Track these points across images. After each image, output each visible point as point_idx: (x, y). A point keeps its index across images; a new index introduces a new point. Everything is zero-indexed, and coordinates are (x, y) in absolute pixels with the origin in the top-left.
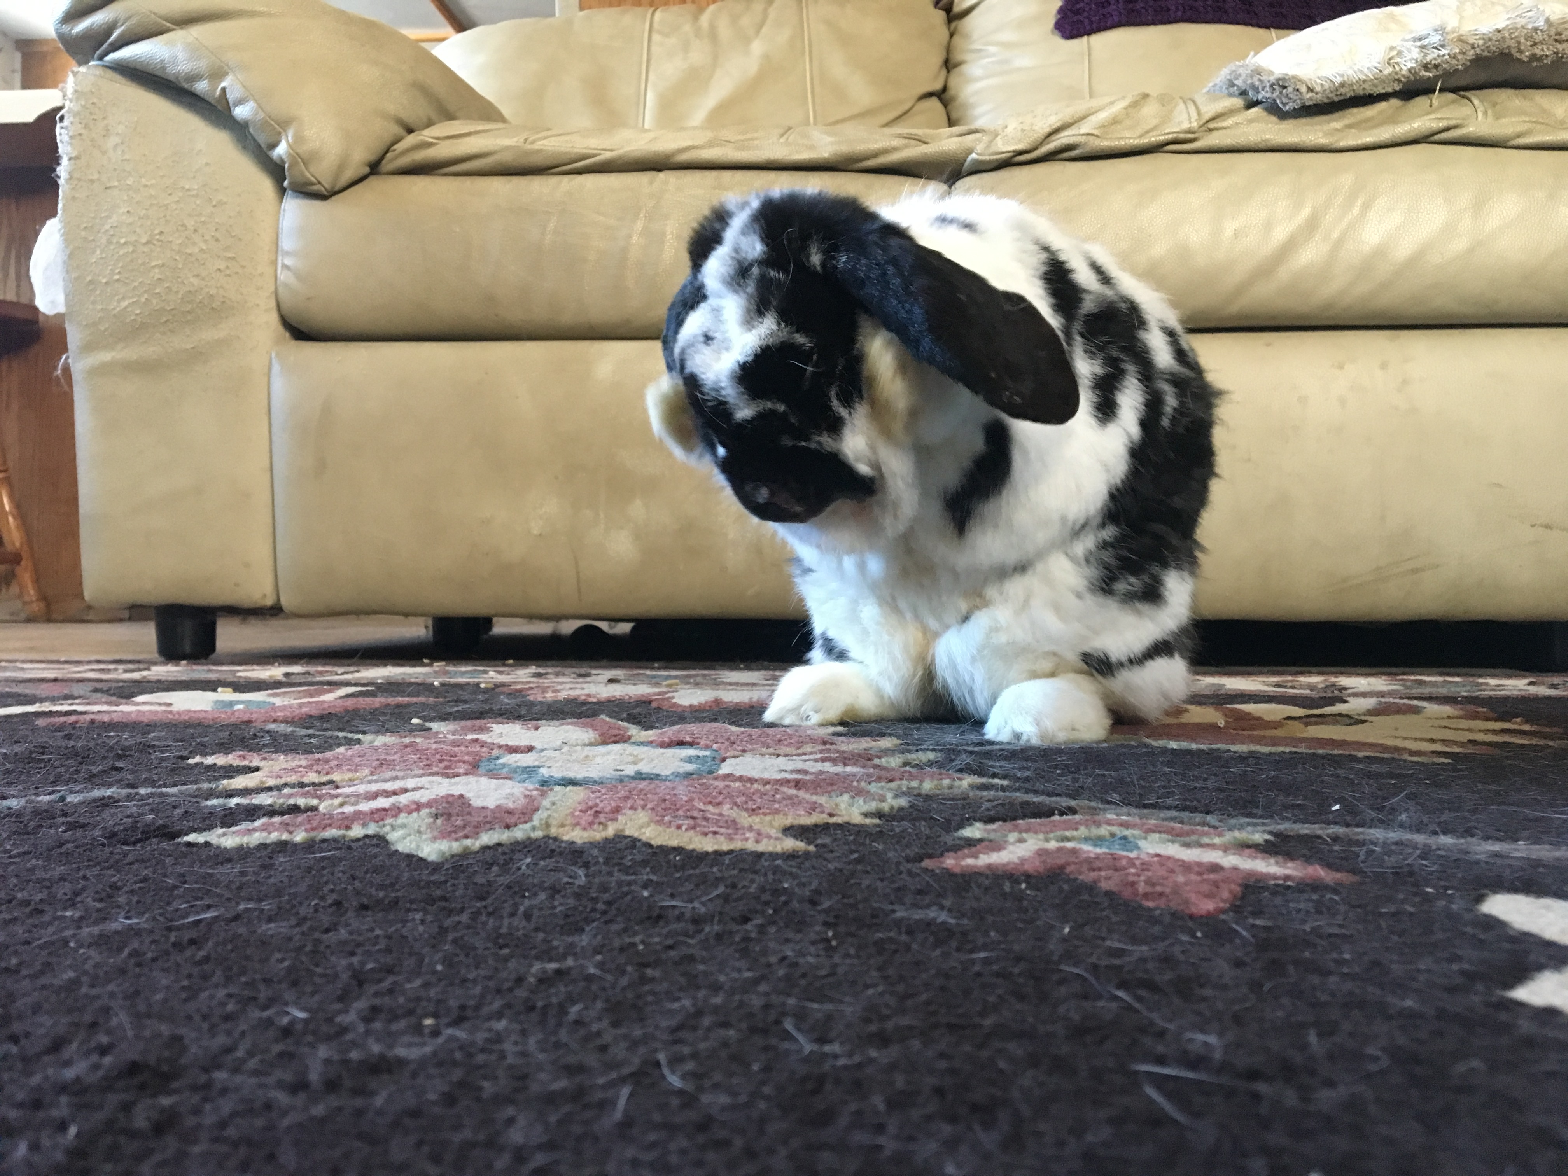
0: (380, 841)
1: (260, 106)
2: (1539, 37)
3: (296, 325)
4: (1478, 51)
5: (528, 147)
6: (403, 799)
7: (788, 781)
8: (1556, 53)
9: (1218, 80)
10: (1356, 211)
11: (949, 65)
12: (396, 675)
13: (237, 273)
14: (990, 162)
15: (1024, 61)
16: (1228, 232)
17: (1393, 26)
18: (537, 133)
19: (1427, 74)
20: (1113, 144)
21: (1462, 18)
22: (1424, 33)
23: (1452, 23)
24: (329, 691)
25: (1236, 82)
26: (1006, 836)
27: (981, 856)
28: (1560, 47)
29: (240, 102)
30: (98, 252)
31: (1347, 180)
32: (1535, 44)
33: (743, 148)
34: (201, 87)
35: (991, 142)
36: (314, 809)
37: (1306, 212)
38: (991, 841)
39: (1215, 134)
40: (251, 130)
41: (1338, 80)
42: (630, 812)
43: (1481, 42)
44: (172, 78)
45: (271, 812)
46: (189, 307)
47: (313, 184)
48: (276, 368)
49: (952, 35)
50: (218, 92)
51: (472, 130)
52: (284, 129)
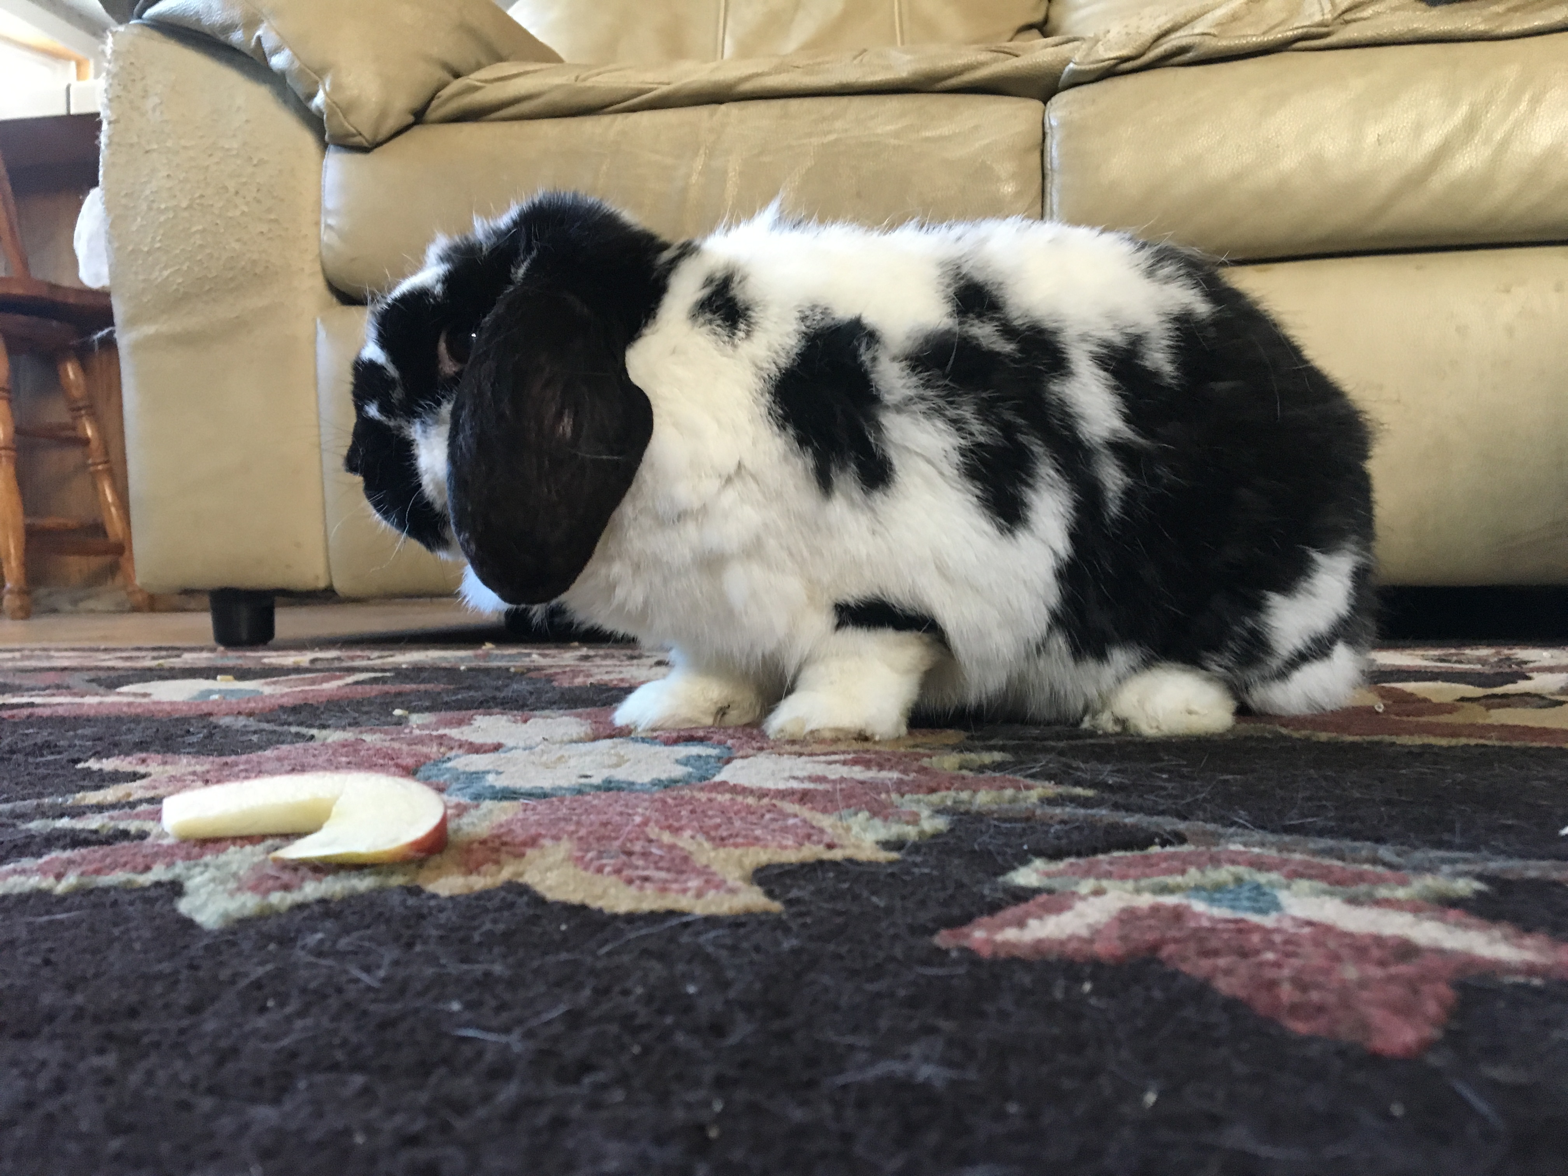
0: (171, 892)
1: (295, 54)
3: (342, 289)
5: (580, 84)
7: (793, 793)
10: (1523, 106)
13: (280, 236)
14: (1089, 72)
16: (1371, 138)
18: (598, 68)
20: (1232, 43)
24: (334, 679)
26: (1077, 884)
27: (1033, 923)
29: (276, 51)
30: (139, 219)
31: (1511, 72)
33: (813, 73)
34: (237, 37)
35: (1091, 49)
36: (144, 835)
38: (1050, 891)
39: (1354, 26)
40: (289, 81)
42: (549, 844)
44: (208, 32)
46: (230, 274)
47: (353, 135)
48: (322, 335)
50: (253, 42)
51: (522, 71)
52: (321, 78)
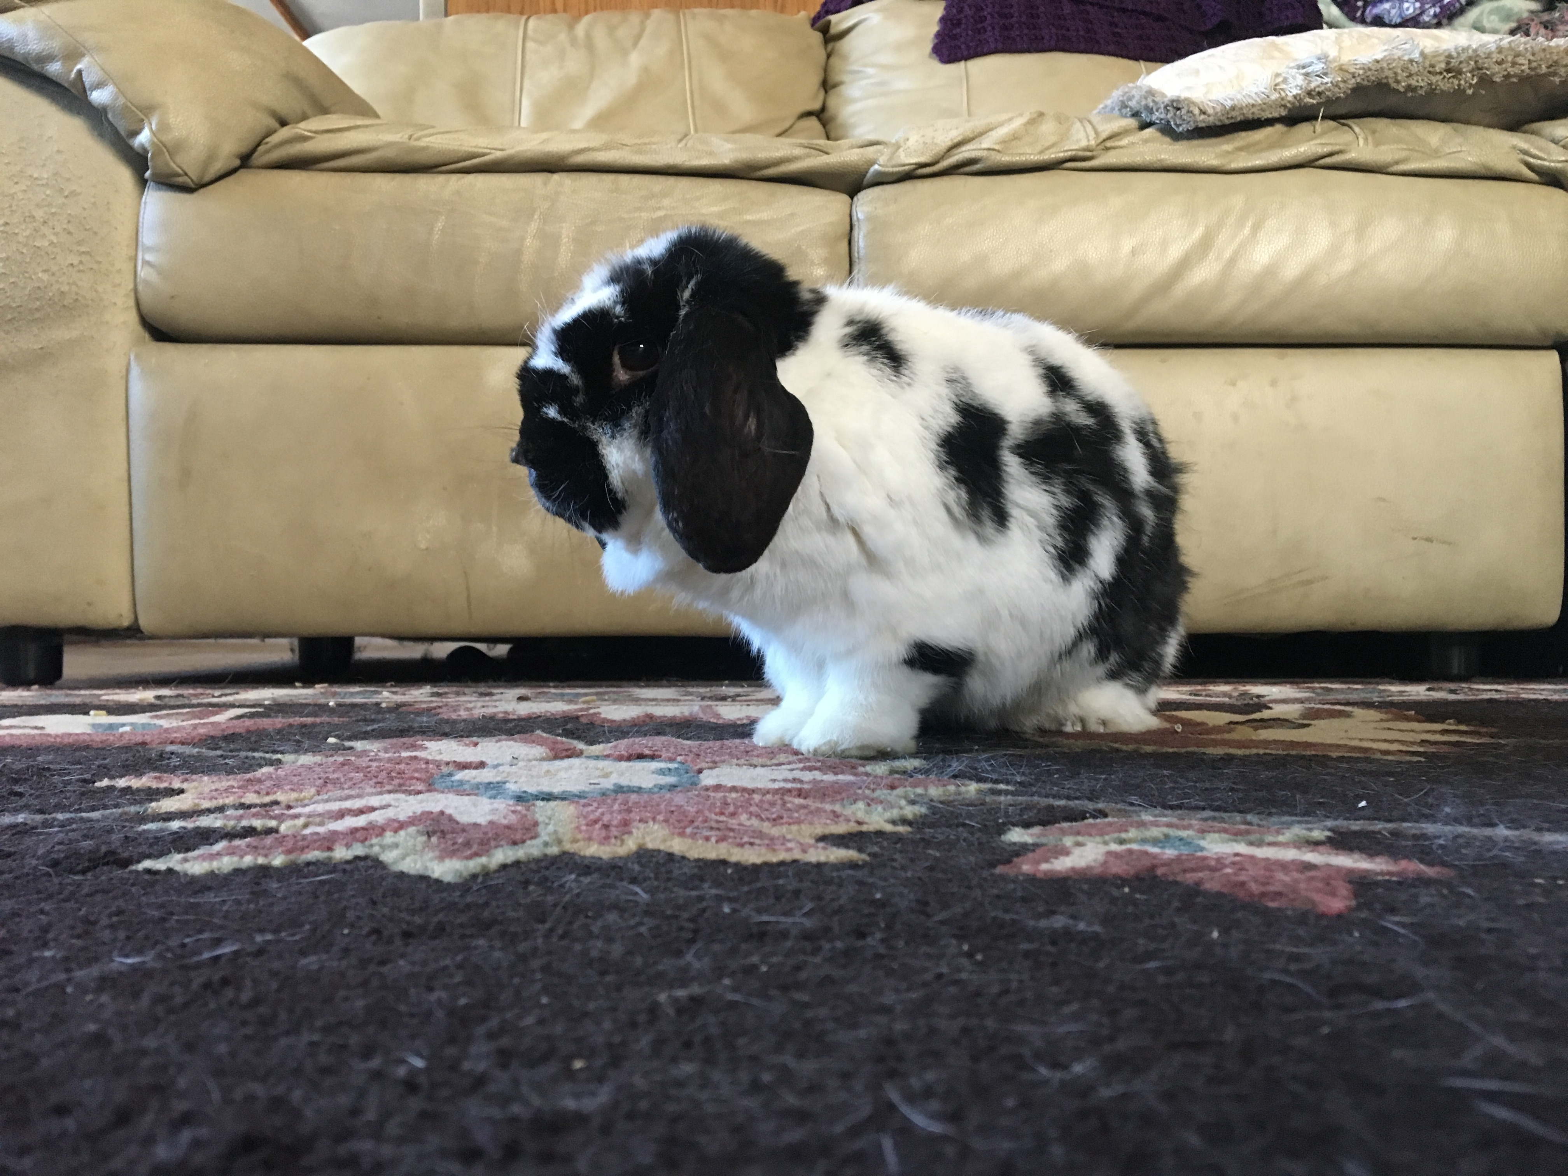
0: (377, 863)
1: (121, 92)
2: (1414, 69)
3: (155, 325)
4: (1359, 80)
5: (413, 144)
6: (374, 816)
7: (789, 791)
8: (1430, 84)
9: (1109, 102)
10: (1247, 231)
11: (827, 85)
12: (282, 696)
13: (92, 269)
14: (893, 174)
15: (903, 83)
16: (1126, 250)
17: (1276, 54)
18: (423, 130)
19: (1311, 101)
20: (1014, 159)
21: (1341, 48)
22: (1309, 60)
23: (1333, 53)
24: (215, 714)
25: (1130, 103)
26: (1061, 840)
27: (1053, 860)
28: (1434, 79)
29: (99, 85)
31: (1238, 201)
32: (1410, 75)
33: (640, 152)
34: (54, 68)
35: (894, 153)
36: (275, 831)
37: (1199, 232)
38: (1047, 845)
39: (1112, 153)
40: (110, 116)
41: (1229, 104)
42: (642, 826)
43: (1361, 72)
44: (22, 60)
45: (230, 835)
46: (37, 304)
47: (179, 175)
48: (135, 371)
49: (829, 56)
50: (73, 75)
51: (352, 125)
52: (146, 116)
